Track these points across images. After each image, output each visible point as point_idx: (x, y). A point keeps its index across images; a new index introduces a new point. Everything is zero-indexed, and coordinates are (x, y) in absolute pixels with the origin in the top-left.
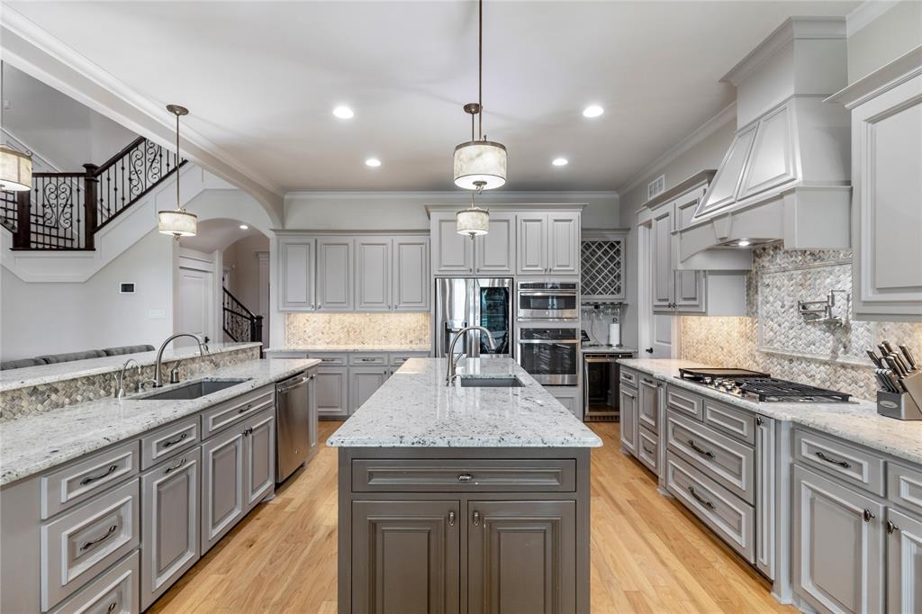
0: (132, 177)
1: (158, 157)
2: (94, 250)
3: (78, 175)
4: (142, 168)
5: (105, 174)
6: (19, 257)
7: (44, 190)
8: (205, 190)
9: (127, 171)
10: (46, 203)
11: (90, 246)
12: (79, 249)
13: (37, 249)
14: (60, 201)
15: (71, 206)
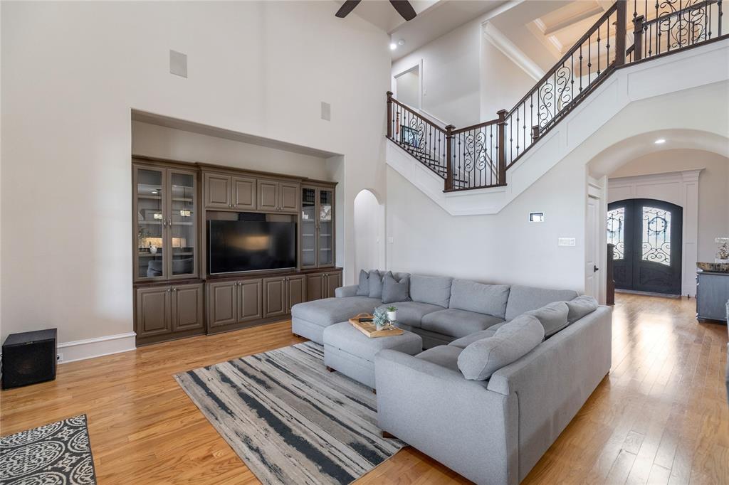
0: (541, 112)
1: (569, 84)
2: (506, 185)
3: (491, 123)
4: (552, 101)
5: (515, 116)
6: (449, 197)
7: (465, 142)
8: (632, 103)
9: (535, 108)
10: (466, 152)
11: (502, 182)
12: (491, 186)
13: (459, 190)
14: (477, 148)
15: (486, 150)
